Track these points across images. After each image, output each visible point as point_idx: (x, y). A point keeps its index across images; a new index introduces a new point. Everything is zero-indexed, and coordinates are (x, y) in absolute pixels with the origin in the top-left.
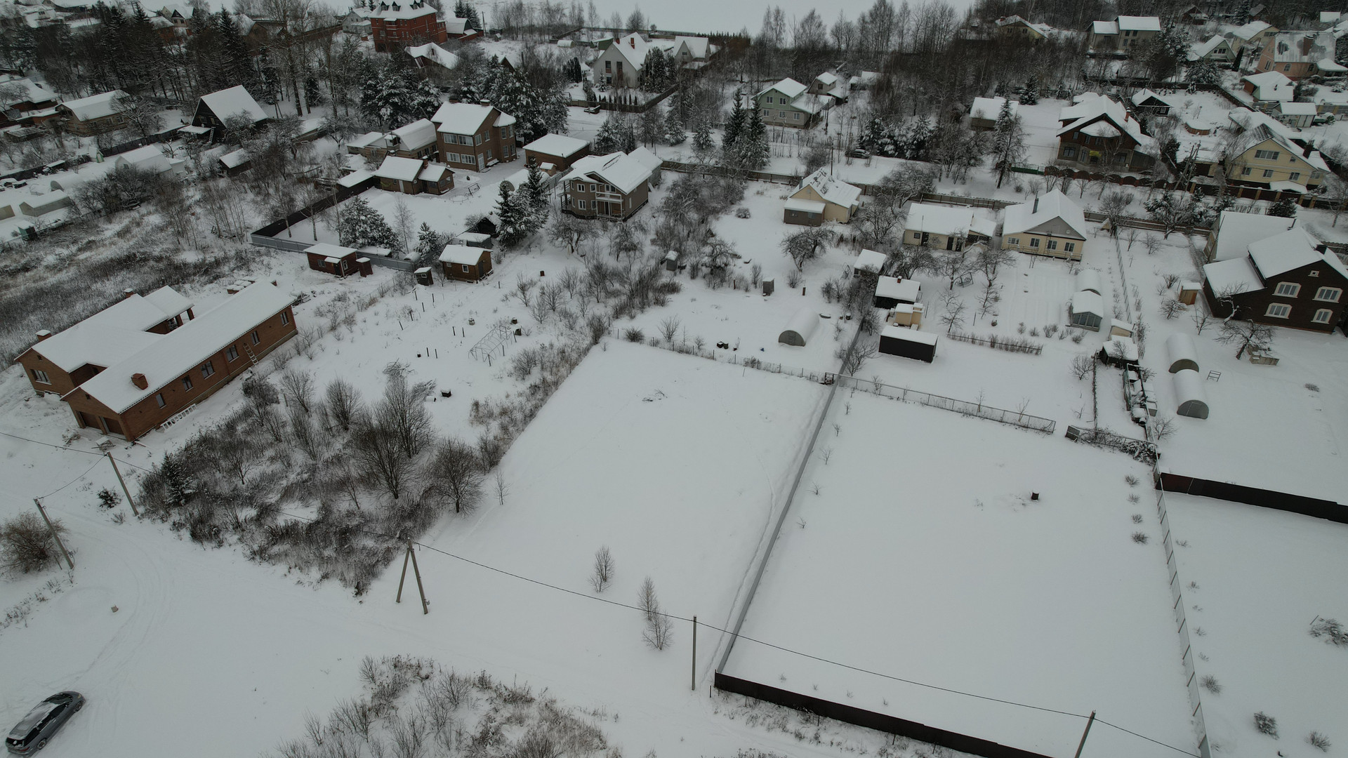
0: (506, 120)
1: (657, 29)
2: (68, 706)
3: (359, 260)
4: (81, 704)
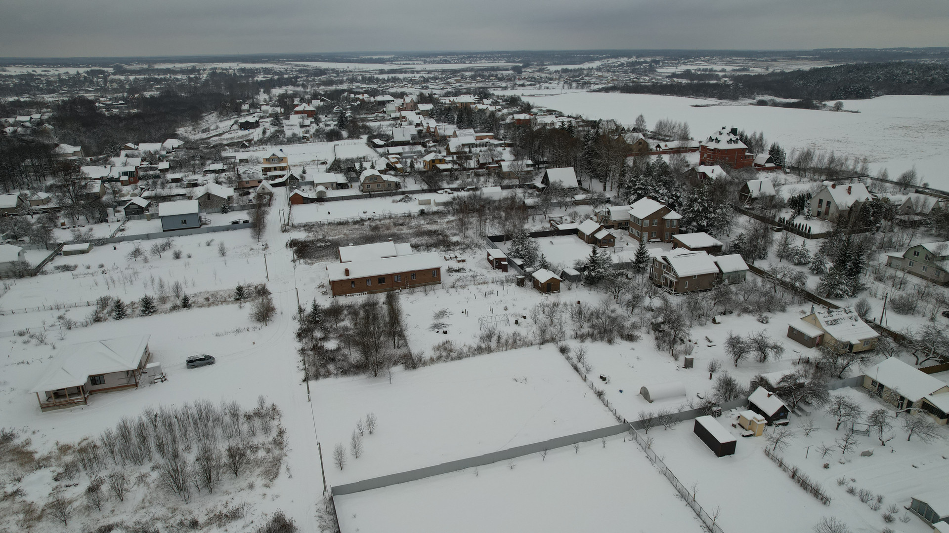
0: (673, 215)
1: (929, 187)
2: (207, 360)
3: (503, 263)
4: (212, 363)
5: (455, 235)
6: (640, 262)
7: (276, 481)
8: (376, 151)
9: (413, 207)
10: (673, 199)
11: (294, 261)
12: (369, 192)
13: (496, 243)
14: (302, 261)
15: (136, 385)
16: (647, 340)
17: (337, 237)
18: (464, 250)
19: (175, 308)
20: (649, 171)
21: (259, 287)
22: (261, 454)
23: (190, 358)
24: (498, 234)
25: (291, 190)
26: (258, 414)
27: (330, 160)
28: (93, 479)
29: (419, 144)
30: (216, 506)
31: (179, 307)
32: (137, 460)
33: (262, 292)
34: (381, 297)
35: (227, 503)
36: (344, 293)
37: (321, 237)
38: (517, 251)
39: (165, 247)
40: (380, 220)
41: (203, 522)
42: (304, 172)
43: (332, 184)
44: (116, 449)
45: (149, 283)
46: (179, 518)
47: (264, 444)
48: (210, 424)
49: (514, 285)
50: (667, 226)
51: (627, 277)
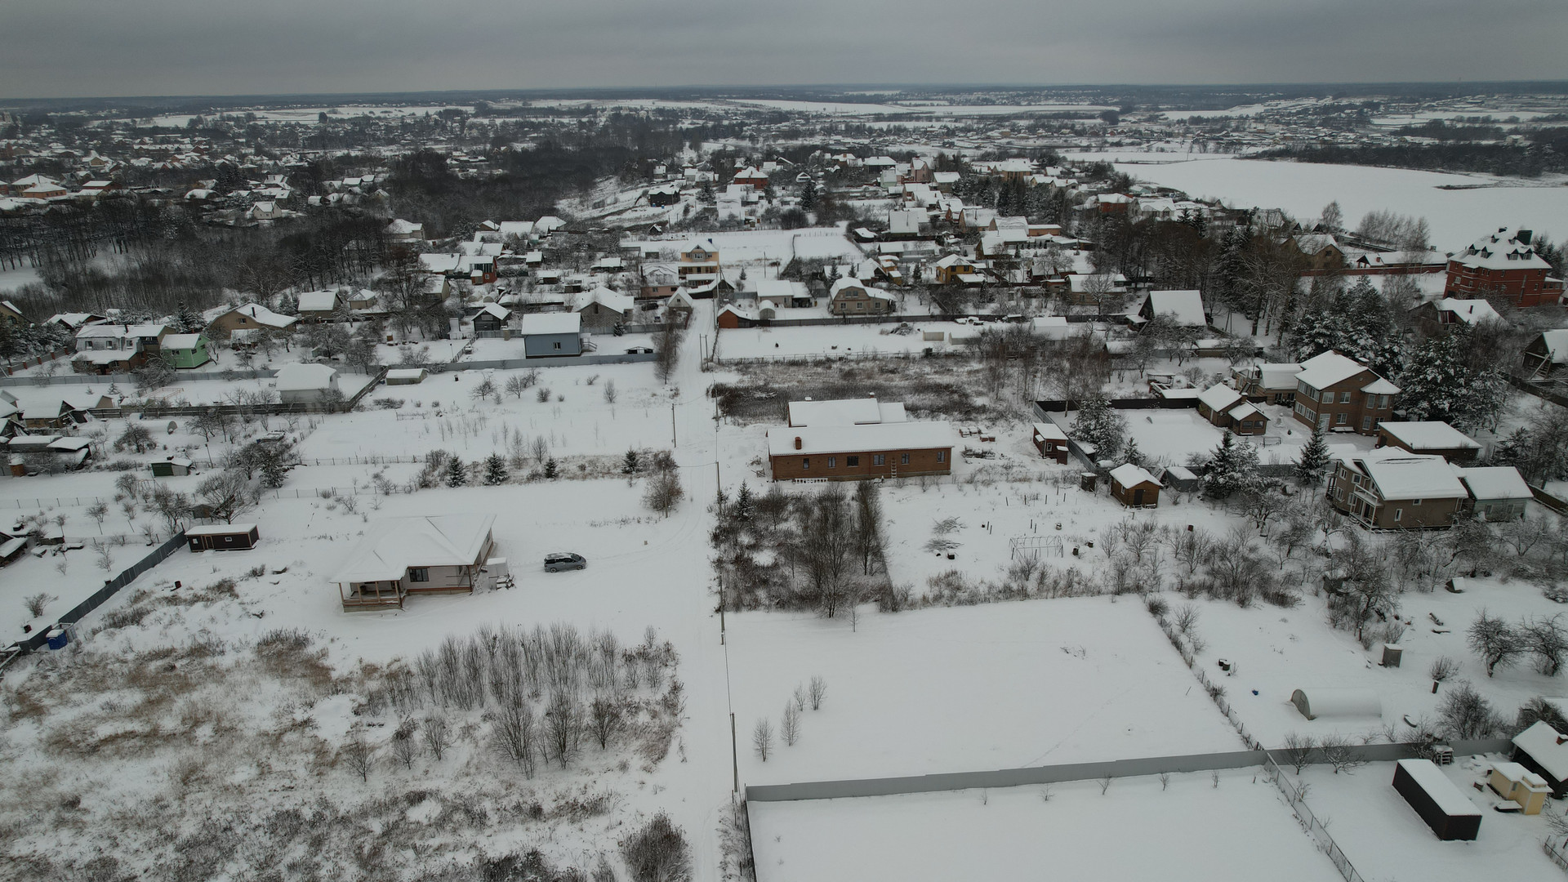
0: (1383, 387)
2: (574, 563)
3: (1059, 448)
4: (582, 567)
5: (980, 394)
6: (1311, 467)
7: (662, 764)
8: (860, 249)
9: (914, 344)
10: (1385, 357)
11: (716, 418)
12: (844, 315)
13: (1050, 414)
14: (729, 419)
15: (471, 589)
16: (1312, 607)
17: (786, 385)
18: (994, 421)
19: (534, 477)
20: (1341, 304)
21: (661, 456)
22: (643, 718)
23: (550, 555)
24: (1055, 398)
25: (721, 304)
26: (643, 655)
27: (786, 260)
28: (403, 720)
29: (932, 238)
30: (569, 790)
31: (540, 475)
32: (464, 702)
33: (665, 463)
34: (850, 489)
35: (585, 788)
36: (792, 476)
37: (761, 383)
38: (1087, 430)
39: (527, 382)
40: (858, 362)
41: (549, 811)
42: (743, 277)
43: (785, 298)
44: (436, 681)
45: (501, 436)
46: (515, 798)
47: (648, 703)
48: (571, 661)
49: (1076, 487)
50: (1369, 405)
51: (1284, 492)
